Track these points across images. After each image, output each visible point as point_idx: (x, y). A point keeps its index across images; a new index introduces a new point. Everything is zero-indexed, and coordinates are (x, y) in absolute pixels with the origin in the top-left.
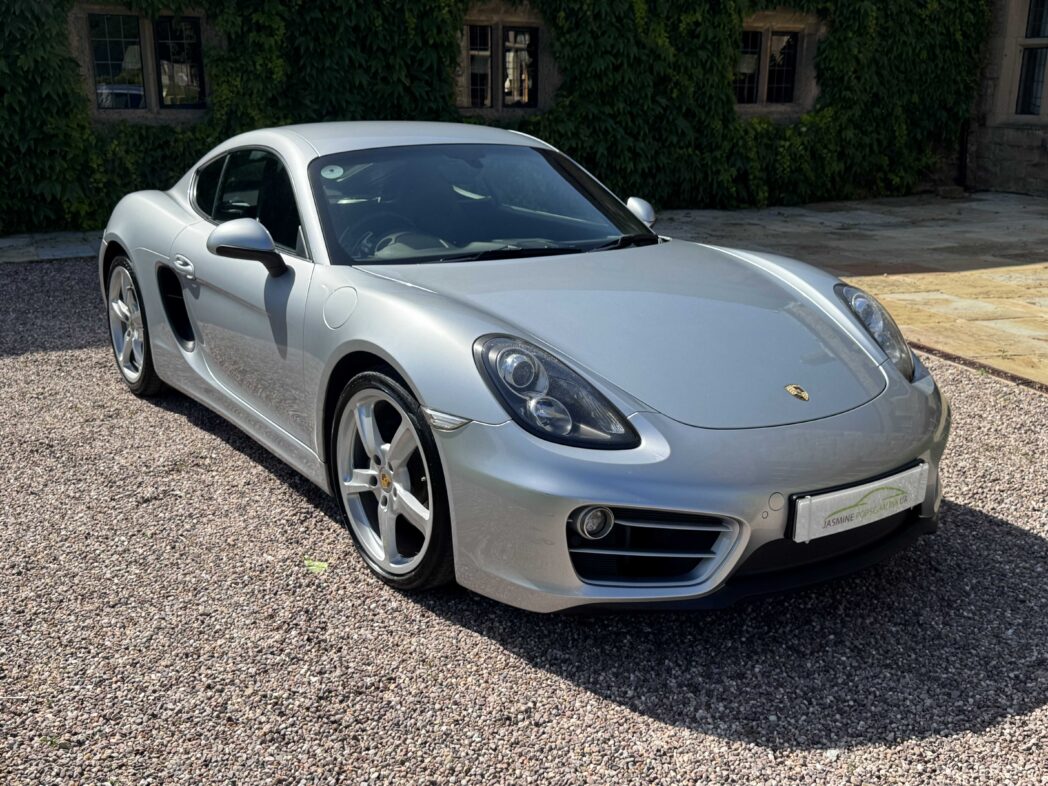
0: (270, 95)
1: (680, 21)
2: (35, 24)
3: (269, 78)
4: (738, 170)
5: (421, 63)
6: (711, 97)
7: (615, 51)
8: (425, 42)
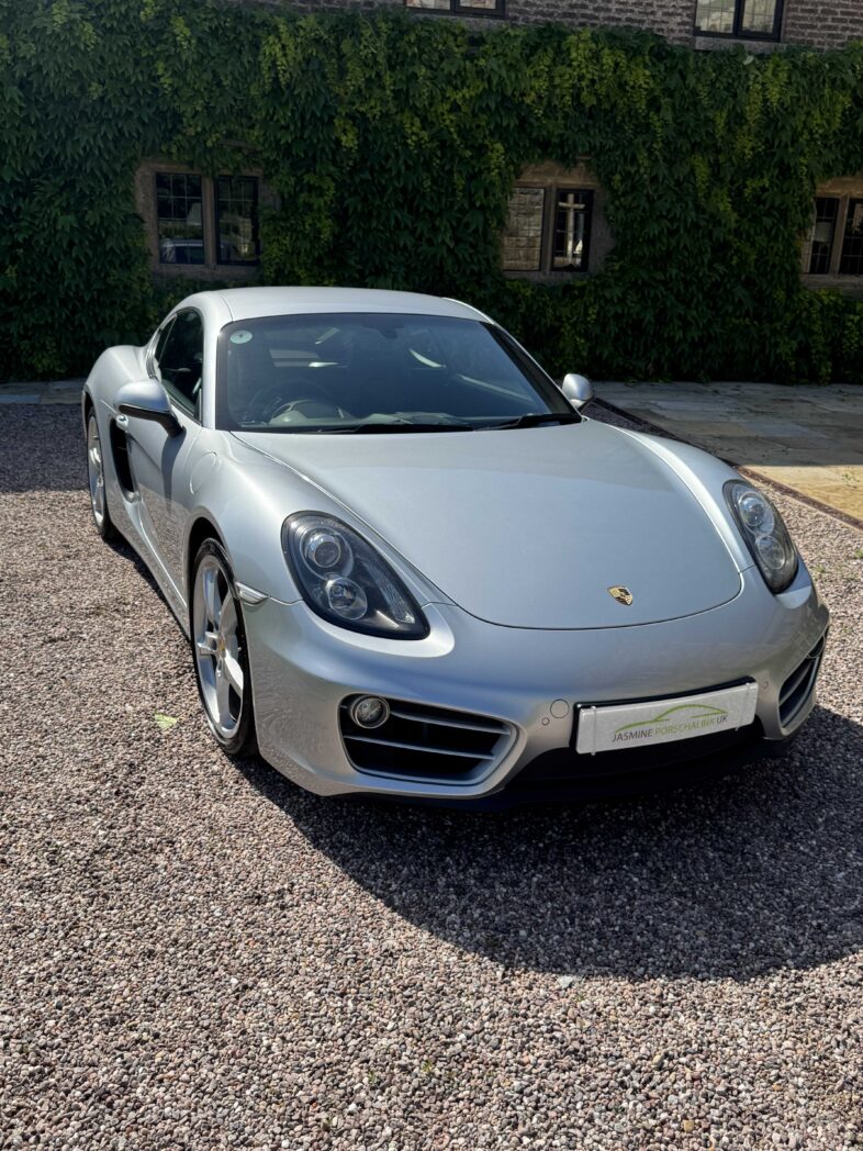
0: (316, 254)
1: (745, 186)
3: (317, 238)
4: (800, 343)
5: (467, 225)
6: (774, 266)
7: (671, 215)
8: (472, 205)
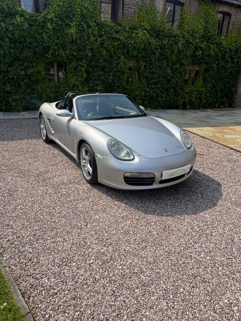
0: (82, 81)
1: (173, 67)
2: (31, 63)
3: (82, 77)
5: (116, 75)
6: (179, 85)
7: (159, 73)
